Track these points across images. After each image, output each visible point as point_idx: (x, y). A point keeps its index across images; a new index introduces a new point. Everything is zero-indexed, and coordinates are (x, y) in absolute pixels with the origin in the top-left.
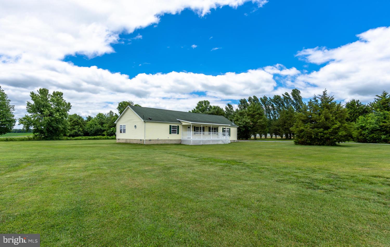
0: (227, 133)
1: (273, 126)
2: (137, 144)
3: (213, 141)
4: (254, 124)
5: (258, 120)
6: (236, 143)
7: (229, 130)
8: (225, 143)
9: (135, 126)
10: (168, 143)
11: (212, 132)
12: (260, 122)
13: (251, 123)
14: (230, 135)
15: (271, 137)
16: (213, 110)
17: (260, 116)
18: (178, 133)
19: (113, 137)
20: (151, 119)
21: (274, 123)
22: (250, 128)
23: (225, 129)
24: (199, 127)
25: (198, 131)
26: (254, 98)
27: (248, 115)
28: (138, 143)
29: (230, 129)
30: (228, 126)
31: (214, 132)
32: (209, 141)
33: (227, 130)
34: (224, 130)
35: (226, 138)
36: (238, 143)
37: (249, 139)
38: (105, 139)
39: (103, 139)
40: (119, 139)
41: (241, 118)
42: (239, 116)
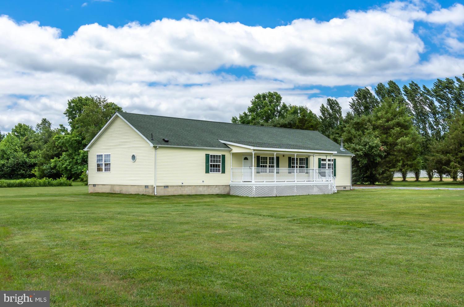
0: (328, 171)
1: (433, 152)
2: (138, 194)
3: (298, 187)
4: (390, 149)
5: (397, 139)
6: (348, 193)
7: (333, 163)
8: (326, 193)
9: (133, 157)
10: (203, 194)
11: (297, 167)
12: (403, 144)
13: (383, 148)
14: (335, 175)
15: (428, 179)
16: (292, 117)
17: (402, 131)
18: (223, 172)
19: (62, 181)
20: (167, 141)
21: (435, 146)
22: (378, 159)
23: (324, 160)
24: (266, 158)
25: (266, 166)
26: (389, 85)
27: (375, 128)
28: (141, 193)
29: (335, 160)
30: (332, 154)
31: (300, 167)
32: (291, 187)
33: (329, 162)
34: (322, 162)
35: (327, 182)
36: (353, 193)
37: (377, 183)
38: (45, 185)
39: (40, 185)
40: (94, 185)
41: (359, 135)
42: (353, 130)
